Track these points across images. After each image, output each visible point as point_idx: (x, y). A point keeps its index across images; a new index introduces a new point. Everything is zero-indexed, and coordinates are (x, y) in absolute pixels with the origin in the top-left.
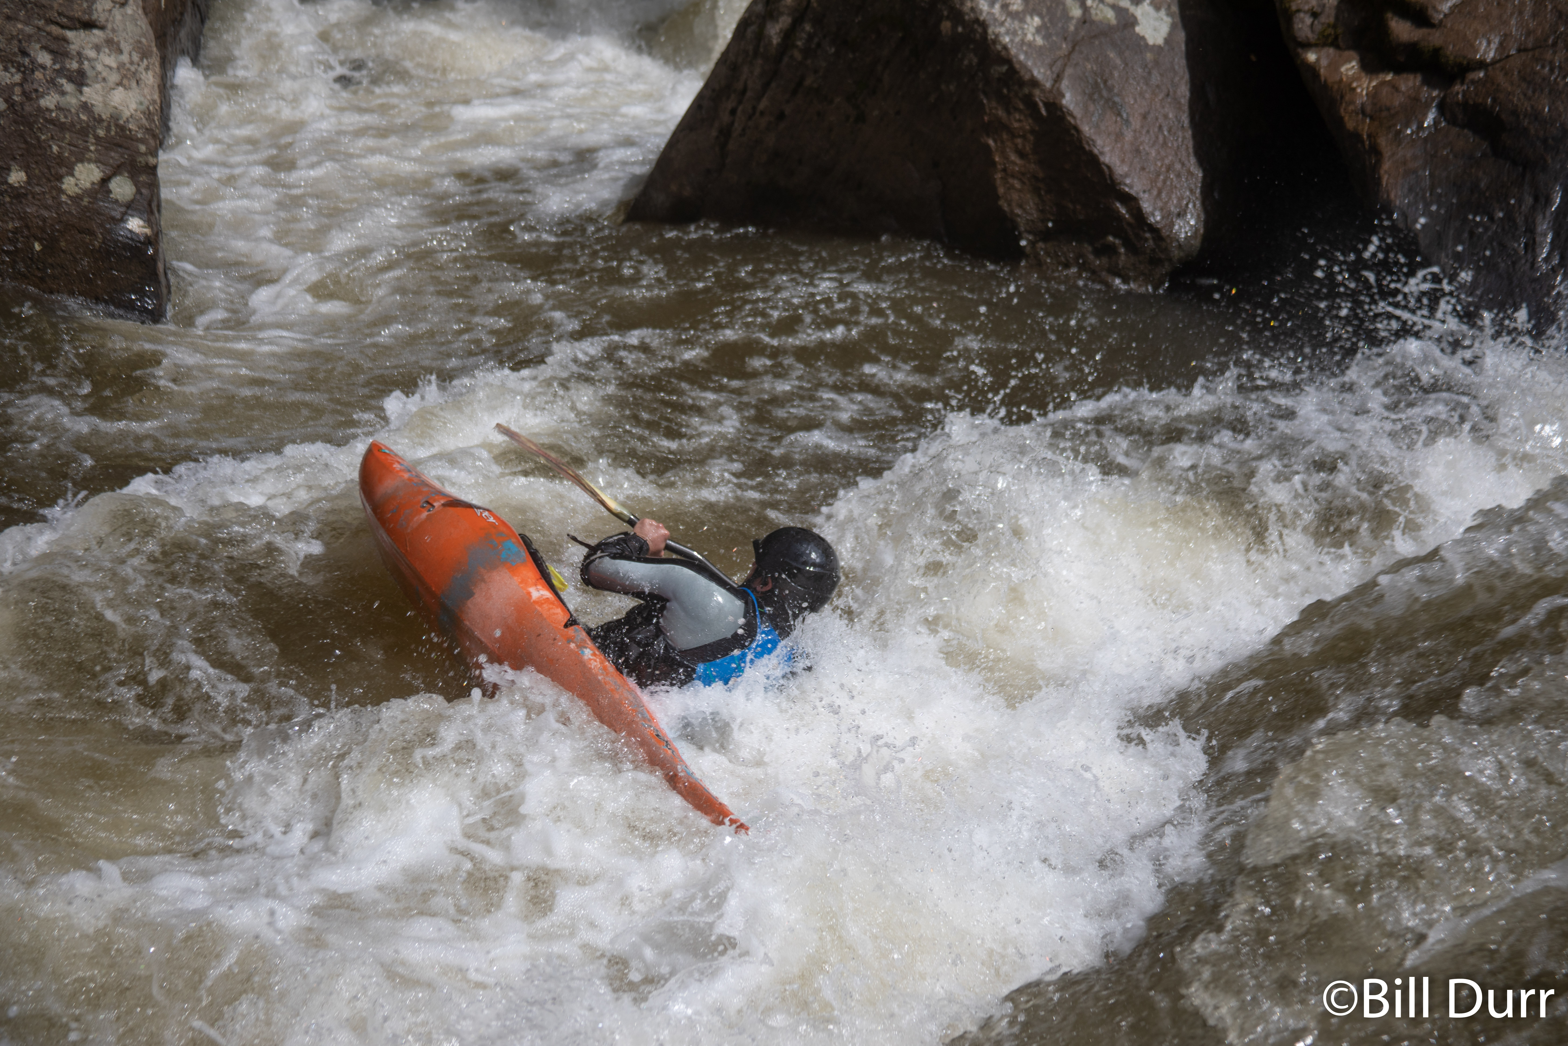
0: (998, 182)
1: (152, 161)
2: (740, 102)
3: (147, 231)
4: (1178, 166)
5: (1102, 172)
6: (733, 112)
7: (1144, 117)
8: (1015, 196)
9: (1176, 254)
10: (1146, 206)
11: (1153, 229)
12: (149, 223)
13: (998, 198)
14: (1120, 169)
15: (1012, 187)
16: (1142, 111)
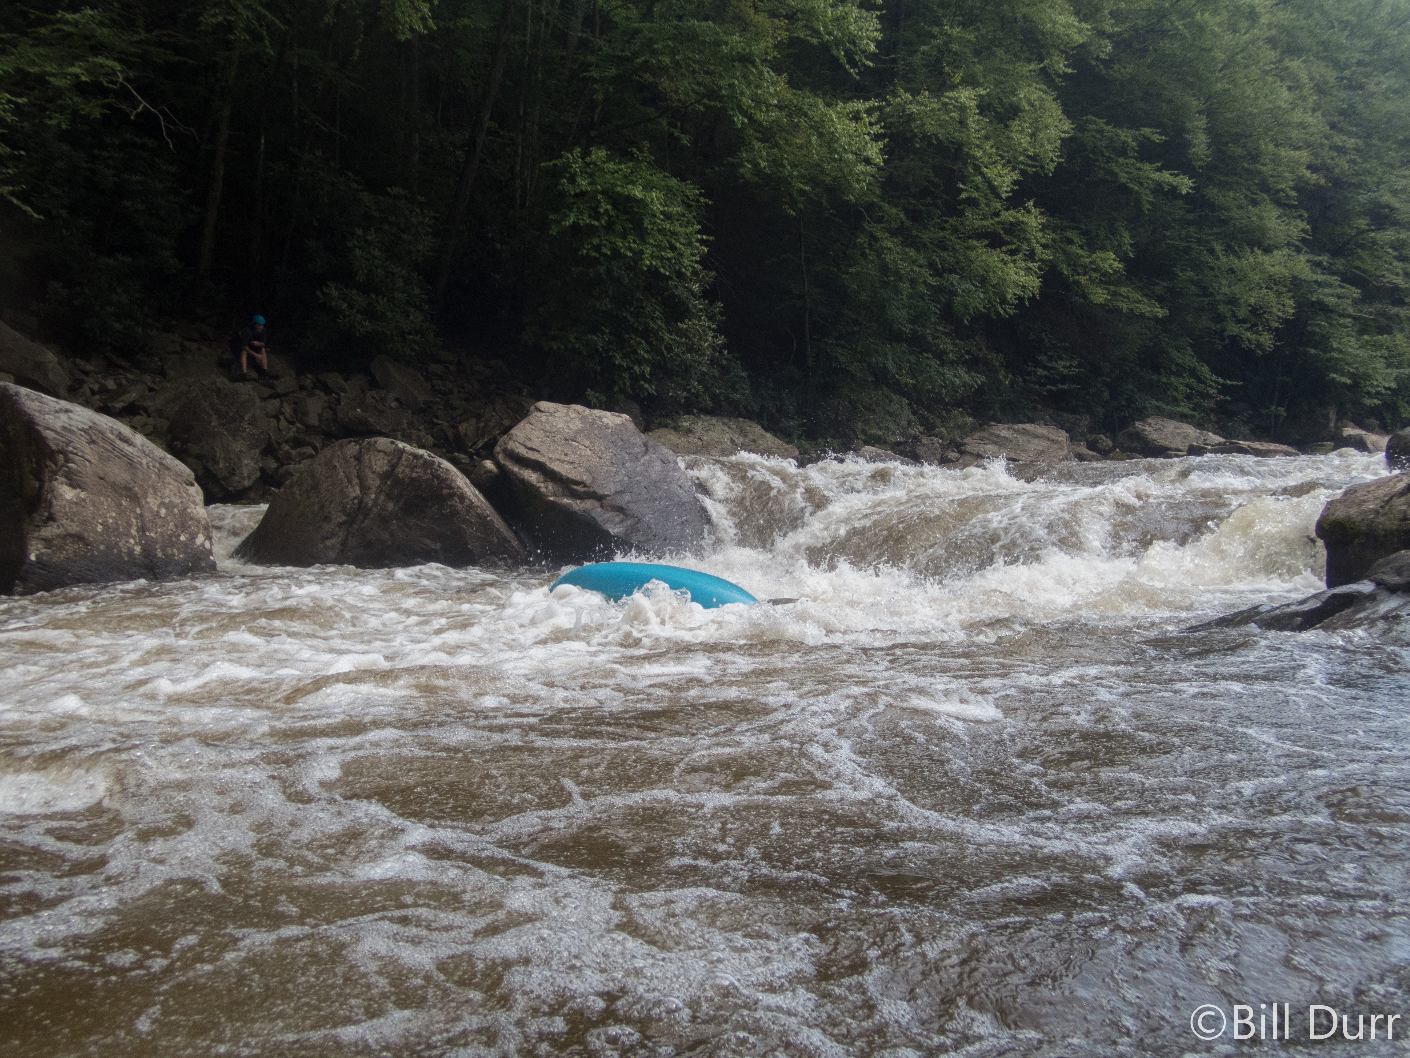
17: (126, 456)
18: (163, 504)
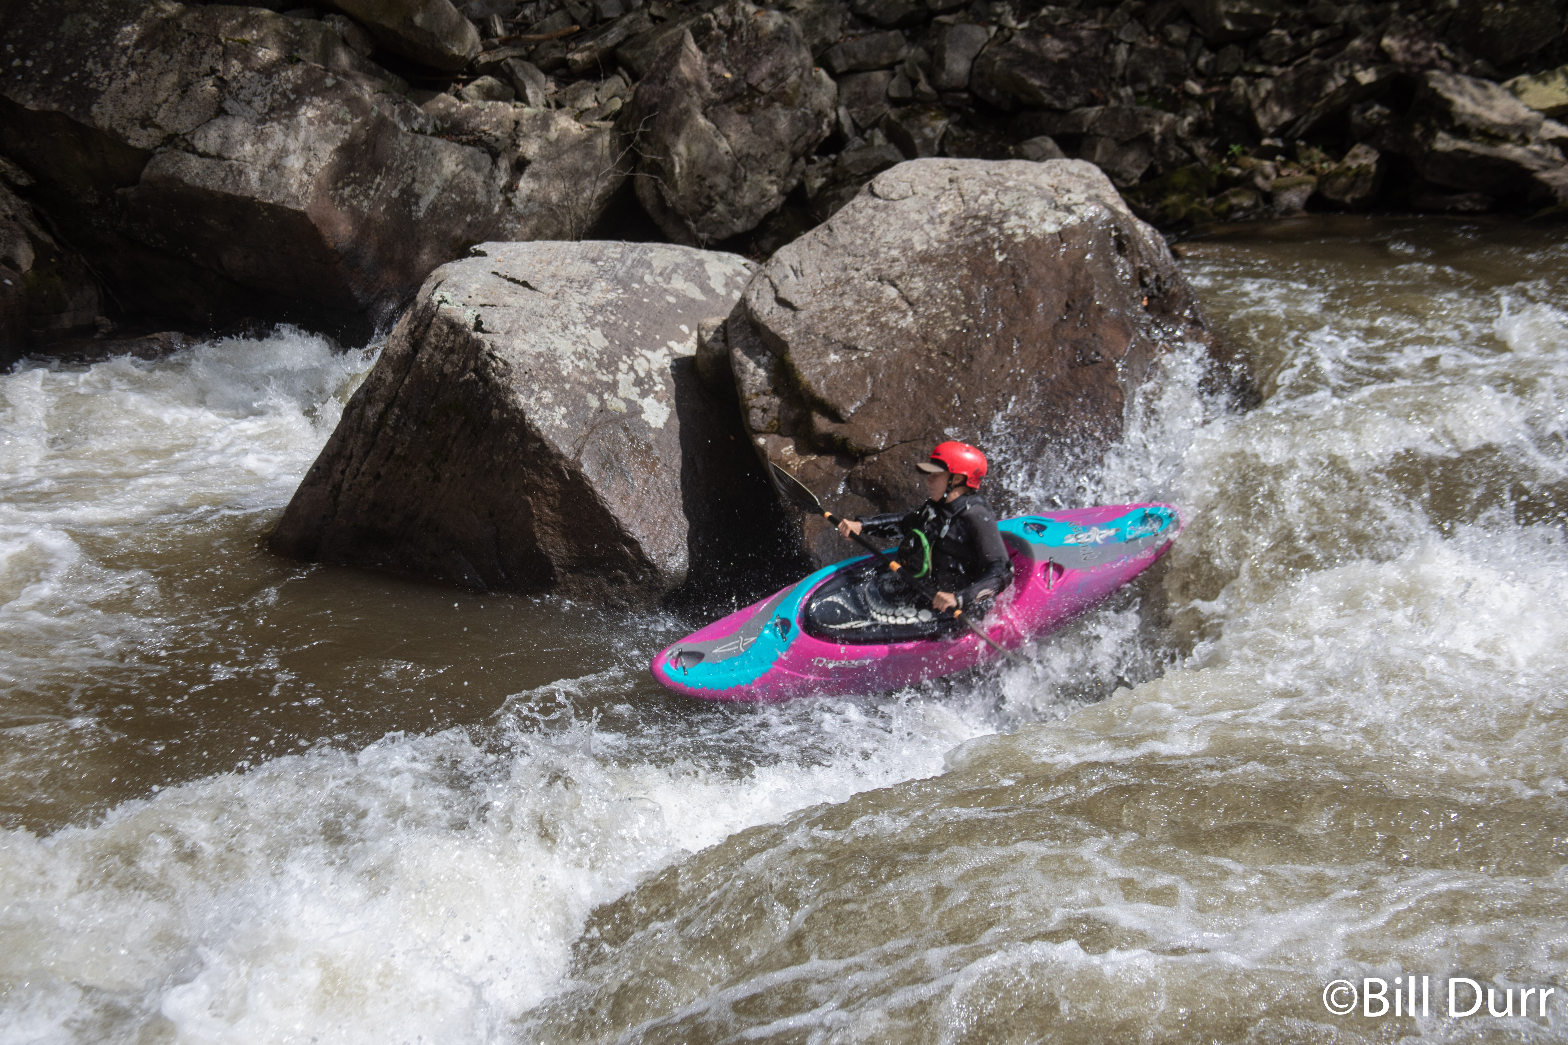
0: (536, 529)
2: (348, 465)
4: (672, 518)
5: (611, 523)
6: (343, 472)
7: (646, 481)
8: (548, 539)
9: (668, 584)
10: (646, 548)
11: (651, 566)
13: (536, 540)
14: (625, 521)
15: (546, 532)
16: (645, 476)
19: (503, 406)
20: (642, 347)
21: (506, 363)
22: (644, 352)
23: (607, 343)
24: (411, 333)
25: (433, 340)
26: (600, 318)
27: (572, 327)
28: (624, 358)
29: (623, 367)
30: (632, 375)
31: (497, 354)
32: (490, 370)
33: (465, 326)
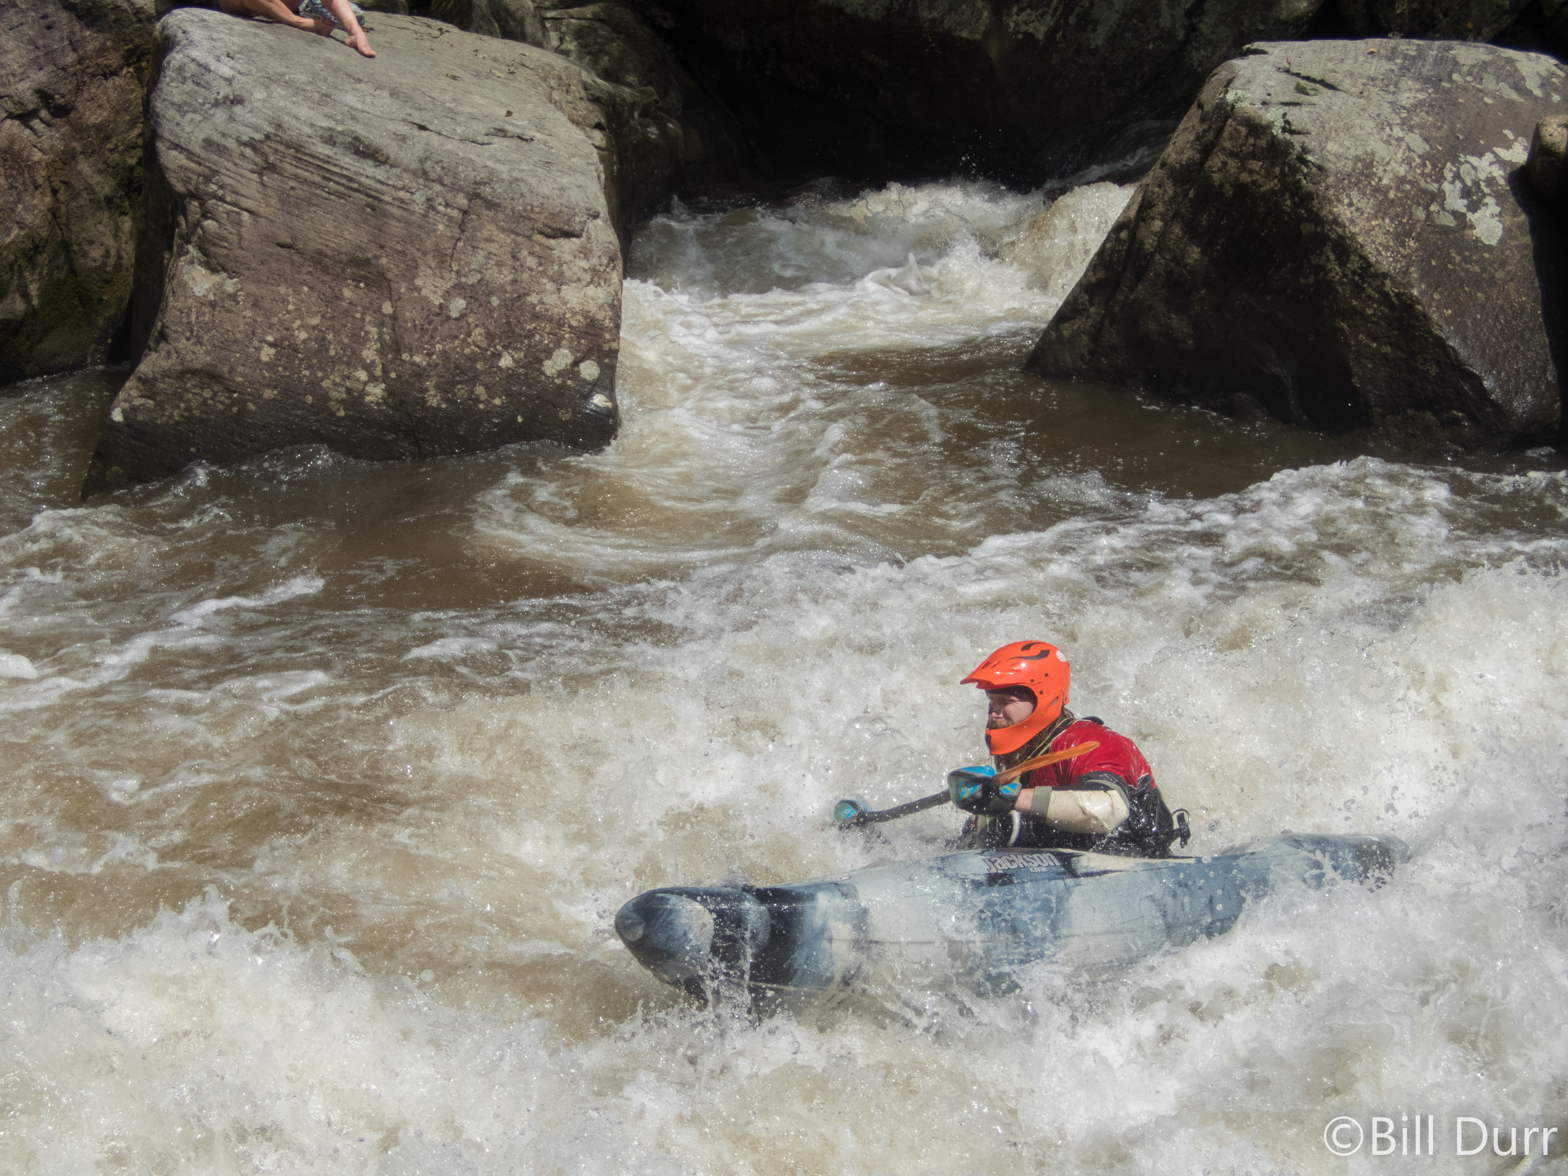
0: (1352, 362)
1: (614, 345)
3: (609, 404)
5: (1447, 354)
6: (1106, 303)
8: (1367, 375)
9: (1515, 426)
10: (1488, 384)
11: (1494, 405)
12: (612, 398)
13: (1351, 376)
14: (1463, 352)
17: (363, 190)
18: (460, 288)
19: (1317, 219)
20: (1465, 151)
21: (1320, 168)
22: (1470, 158)
23: (1427, 147)
24: (1198, 138)
25: (1227, 144)
26: (1417, 119)
27: (1387, 130)
28: (1449, 165)
29: (1449, 175)
30: (1459, 185)
31: (1310, 158)
32: (1299, 176)
33: (1270, 126)
